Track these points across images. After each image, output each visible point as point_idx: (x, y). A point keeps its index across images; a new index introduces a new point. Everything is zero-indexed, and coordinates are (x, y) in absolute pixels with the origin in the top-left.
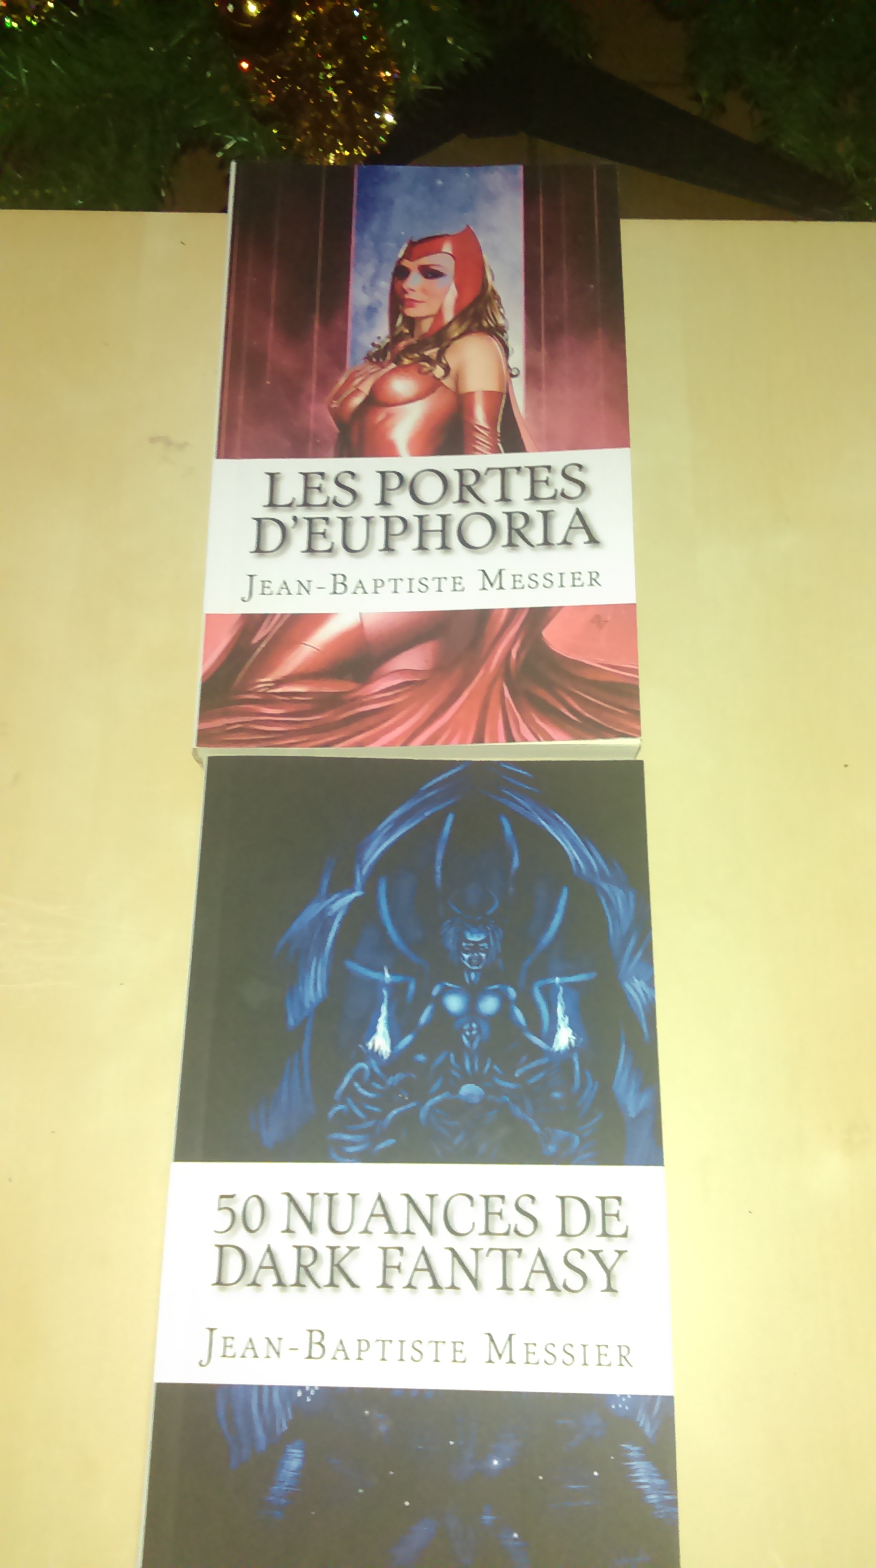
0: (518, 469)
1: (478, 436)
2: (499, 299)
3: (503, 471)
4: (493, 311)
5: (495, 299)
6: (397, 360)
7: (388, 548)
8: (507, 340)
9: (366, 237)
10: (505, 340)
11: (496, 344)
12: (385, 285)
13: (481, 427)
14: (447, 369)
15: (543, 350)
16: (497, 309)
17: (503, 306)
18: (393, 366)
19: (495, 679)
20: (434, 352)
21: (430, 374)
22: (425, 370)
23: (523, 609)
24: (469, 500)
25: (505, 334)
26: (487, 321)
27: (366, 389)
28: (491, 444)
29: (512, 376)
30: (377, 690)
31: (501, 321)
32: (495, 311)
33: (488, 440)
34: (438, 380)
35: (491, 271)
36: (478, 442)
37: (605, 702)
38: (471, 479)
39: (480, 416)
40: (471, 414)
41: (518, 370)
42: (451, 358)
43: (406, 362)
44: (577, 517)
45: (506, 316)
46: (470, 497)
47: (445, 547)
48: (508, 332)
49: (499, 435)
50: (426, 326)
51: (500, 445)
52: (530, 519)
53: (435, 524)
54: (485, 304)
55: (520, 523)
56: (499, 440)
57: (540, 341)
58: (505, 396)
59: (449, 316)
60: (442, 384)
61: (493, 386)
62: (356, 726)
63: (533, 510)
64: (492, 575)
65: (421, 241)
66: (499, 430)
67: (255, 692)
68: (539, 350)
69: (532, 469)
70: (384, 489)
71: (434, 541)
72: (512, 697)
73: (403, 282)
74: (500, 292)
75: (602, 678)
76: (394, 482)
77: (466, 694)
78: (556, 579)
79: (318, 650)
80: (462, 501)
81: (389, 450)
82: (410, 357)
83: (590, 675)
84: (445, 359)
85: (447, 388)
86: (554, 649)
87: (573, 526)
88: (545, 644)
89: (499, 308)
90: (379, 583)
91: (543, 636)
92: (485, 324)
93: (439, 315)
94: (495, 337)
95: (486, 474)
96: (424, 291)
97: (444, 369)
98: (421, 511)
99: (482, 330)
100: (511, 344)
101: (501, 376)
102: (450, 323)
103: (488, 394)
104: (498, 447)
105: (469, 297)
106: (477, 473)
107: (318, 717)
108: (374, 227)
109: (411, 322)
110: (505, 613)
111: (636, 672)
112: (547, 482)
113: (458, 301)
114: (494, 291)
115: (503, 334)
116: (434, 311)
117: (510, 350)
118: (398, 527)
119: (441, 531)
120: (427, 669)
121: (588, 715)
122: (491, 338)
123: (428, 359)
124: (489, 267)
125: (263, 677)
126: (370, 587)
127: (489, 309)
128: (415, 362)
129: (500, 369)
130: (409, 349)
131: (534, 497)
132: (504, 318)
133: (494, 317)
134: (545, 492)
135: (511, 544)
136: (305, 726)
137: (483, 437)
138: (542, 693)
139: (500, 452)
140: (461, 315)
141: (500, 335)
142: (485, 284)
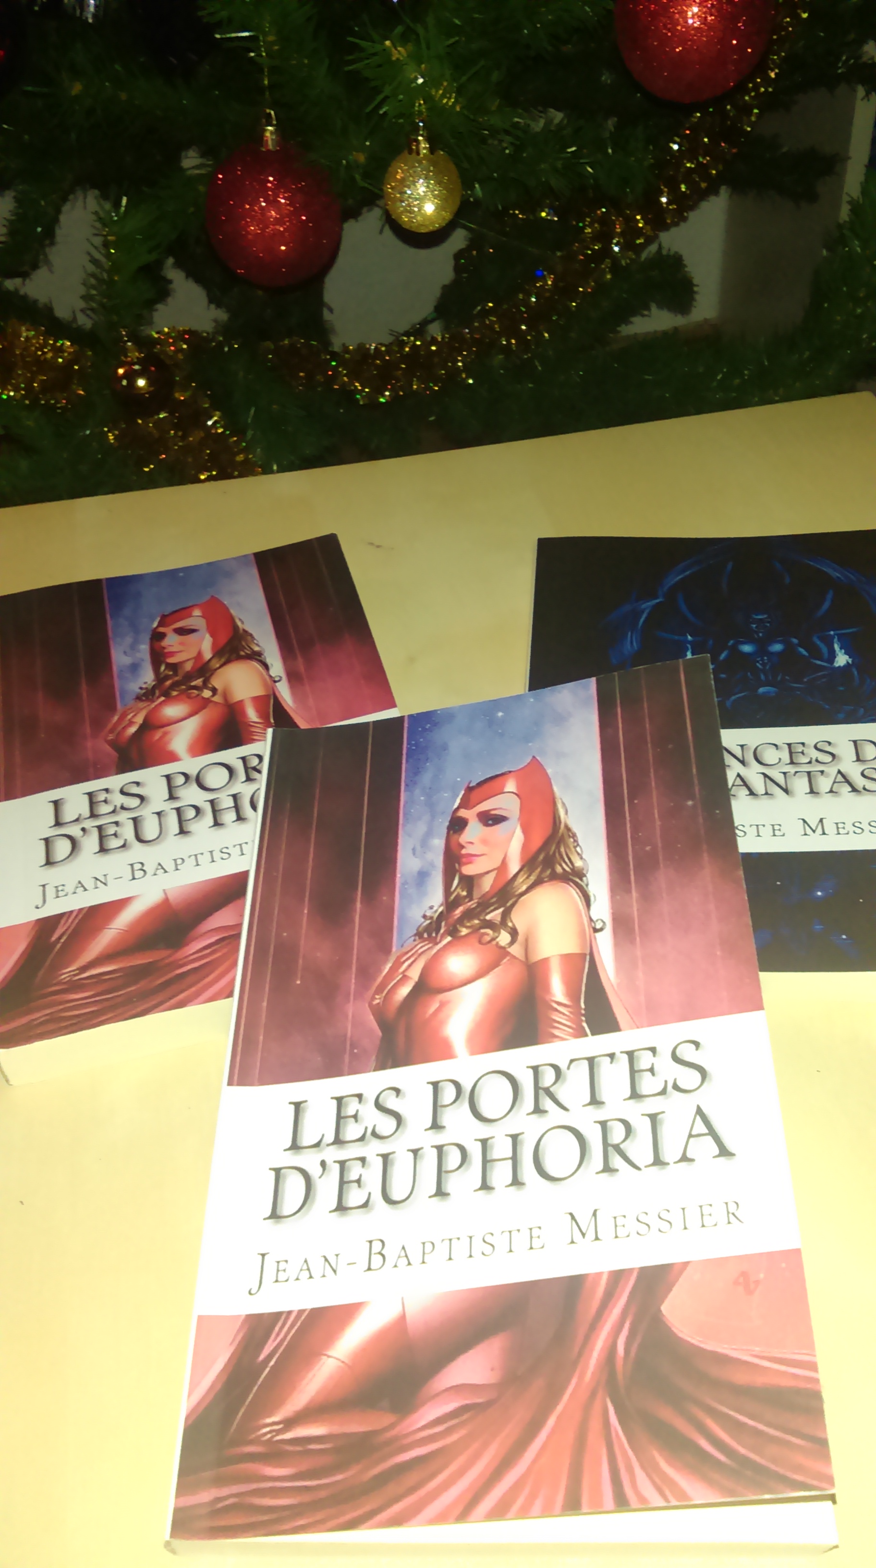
0: (612, 1056)
1: (556, 1017)
2: (574, 836)
3: (591, 1061)
4: (568, 851)
5: (570, 837)
6: (453, 932)
7: (440, 1193)
8: (587, 885)
9: (417, 791)
10: (585, 887)
11: (573, 892)
12: (439, 843)
13: (559, 1004)
14: (514, 933)
15: (634, 894)
16: (573, 849)
17: (580, 844)
18: (449, 939)
19: (593, 1394)
20: (496, 915)
21: (494, 943)
22: (488, 938)
23: (631, 1271)
24: (547, 1108)
25: (584, 879)
26: (561, 866)
27: (415, 974)
28: (574, 1026)
29: (596, 930)
30: (423, 1423)
31: (578, 863)
32: (570, 850)
33: (570, 1020)
34: (503, 948)
35: (564, 804)
36: (556, 1025)
37: (769, 1424)
38: (548, 1077)
39: (557, 989)
40: (547, 988)
41: (604, 922)
42: (518, 919)
43: (464, 931)
44: (698, 1118)
45: (584, 856)
46: (547, 1103)
47: (516, 1182)
48: (587, 875)
49: (583, 1012)
50: (487, 884)
51: (585, 1025)
52: (632, 1129)
53: (502, 1148)
54: (558, 847)
55: (617, 1134)
56: (583, 1018)
57: (629, 882)
58: (588, 957)
59: (514, 867)
60: (508, 953)
61: (571, 946)
62: (391, 1489)
63: (635, 1112)
64: (584, 1220)
65: (480, 784)
66: (583, 1006)
67: (257, 1441)
68: (629, 891)
69: (631, 1055)
70: (436, 1107)
71: (501, 1174)
72: (620, 1423)
73: (460, 835)
74: (575, 828)
75: (760, 1380)
76: (449, 1094)
77: (551, 1421)
78: (676, 1217)
79: (343, 1362)
80: (538, 1110)
81: (445, 1052)
82: (468, 924)
83: (741, 1378)
84: (512, 921)
85: (514, 957)
86: (681, 1335)
87: (694, 1133)
88: (666, 1325)
89: (575, 847)
90: (429, 1247)
91: (663, 1315)
92: (559, 869)
93: (504, 865)
94: (571, 884)
95: (568, 1068)
96: (485, 842)
97: (510, 933)
98: (484, 1131)
99: (554, 877)
100: (592, 890)
101: (582, 933)
102: (516, 876)
103: (567, 958)
104: (583, 1028)
105: (537, 842)
106: (556, 1068)
107: (339, 1477)
108: (426, 778)
109: (469, 882)
110: (605, 1278)
111: (813, 1367)
112: (652, 1070)
113: (525, 847)
114: (568, 829)
115: (581, 880)
116: (497, 863)
117: (592, 899)
118: (453, 1158)
119: (511, 1158)
120: (493, 1381)
121: (742, 1451)
122: (568, 886)
123: (490, 925)
124: (561, 799)
125: (269, 1416)
126: (415, 1255)
127: (562, 850)
128: (475, 930)
129: (581, 924)
130: (469, 915)
131: (635, 1095)
132: (581, 858)
133: (570, 859)
134: (648, 1085)
135: (607, 1169)
136: (323, 1494)
137: (562, 1018)
138: (667, 1414)
139: (586, 1035)
140: (529, 864)
141: (578, 880)
142: (556, 820)
